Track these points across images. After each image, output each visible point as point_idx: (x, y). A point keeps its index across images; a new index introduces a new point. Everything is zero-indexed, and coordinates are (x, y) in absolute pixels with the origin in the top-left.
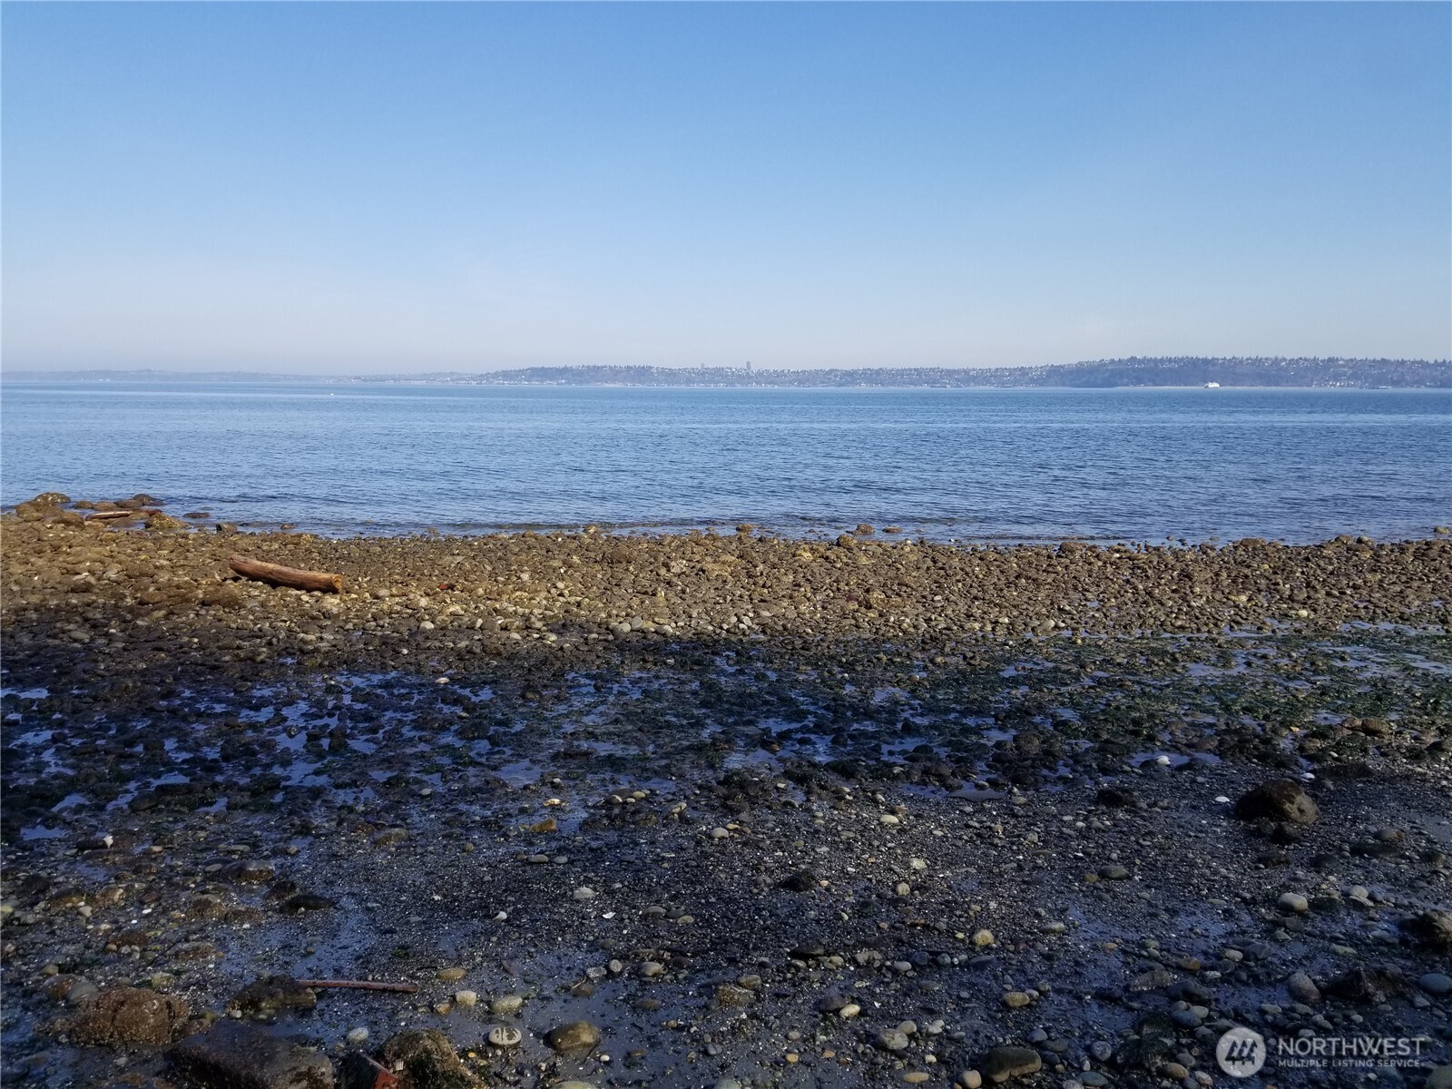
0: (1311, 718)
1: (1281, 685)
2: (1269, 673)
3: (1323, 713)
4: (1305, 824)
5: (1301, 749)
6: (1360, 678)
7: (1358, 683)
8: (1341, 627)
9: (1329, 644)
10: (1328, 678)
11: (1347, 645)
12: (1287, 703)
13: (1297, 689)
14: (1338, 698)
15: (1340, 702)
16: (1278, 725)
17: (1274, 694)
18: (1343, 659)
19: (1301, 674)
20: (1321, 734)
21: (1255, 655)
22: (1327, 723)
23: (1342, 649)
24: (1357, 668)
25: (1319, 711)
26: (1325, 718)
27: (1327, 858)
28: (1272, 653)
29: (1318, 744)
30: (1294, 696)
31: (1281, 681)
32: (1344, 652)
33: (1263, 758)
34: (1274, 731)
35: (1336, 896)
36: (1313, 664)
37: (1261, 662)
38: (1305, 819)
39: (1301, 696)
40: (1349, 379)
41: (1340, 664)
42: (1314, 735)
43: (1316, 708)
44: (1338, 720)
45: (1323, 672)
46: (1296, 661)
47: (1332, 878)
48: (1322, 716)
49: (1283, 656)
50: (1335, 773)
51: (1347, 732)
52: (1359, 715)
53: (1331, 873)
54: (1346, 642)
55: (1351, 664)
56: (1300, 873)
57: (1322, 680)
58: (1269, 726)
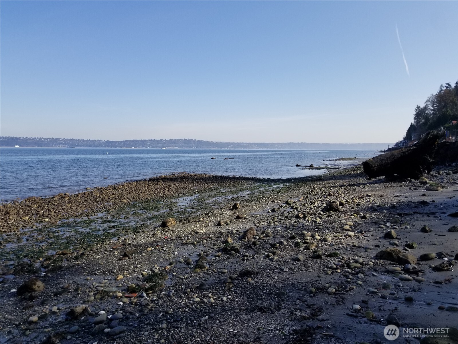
0: (46, 254)
1: (37, 245)
2: (34, 242)
3: (50, 251)
4: (40, 291)
5: (42, 265)
6: (63, 237)
7: (62, 239)
8: (59, 222)
9: (54, 228)
10: (53, 239)
11: (59, 228)
12: (39, 251)
13: (43, 245)
14: (56, 245)
15: (56, 247)
16: (35, 259)
17: (35, 249)
18: (58, 232)
19: (45, 240)
20: (49, 259)
21: (30, 237)
22: (51, 254)
23: (58, 229)
24: (62, 235)
25: (49, 251)
26: (51, 253)
27: (46, 300)
28: (35, 235)
29: (48, 262)
30: (42, 248)
31: (38, 244)
32: (58, 230)
33: (29, 272)
34: (34, 261)
35: (48, 312)
36: (49, 236)
37: (32, 239)
38: (40, 289)
39: (44, 248)
40: (63, 144)
41: (57, 234)
42: (47, 259)
43: (48, 250)
44: (55, 253)
45: (52, 238)
46: (43, 236)
47: (47, 307)
48: (50, 253)
49: (39, 235)
50: (51, 271)
51: (57, 256)
52: (61, 250)
53: (47, 305)
54: (59, 226)
55: (60, 234)
56: (37, 308)
57: (51, 241)
58: (32, 260)
